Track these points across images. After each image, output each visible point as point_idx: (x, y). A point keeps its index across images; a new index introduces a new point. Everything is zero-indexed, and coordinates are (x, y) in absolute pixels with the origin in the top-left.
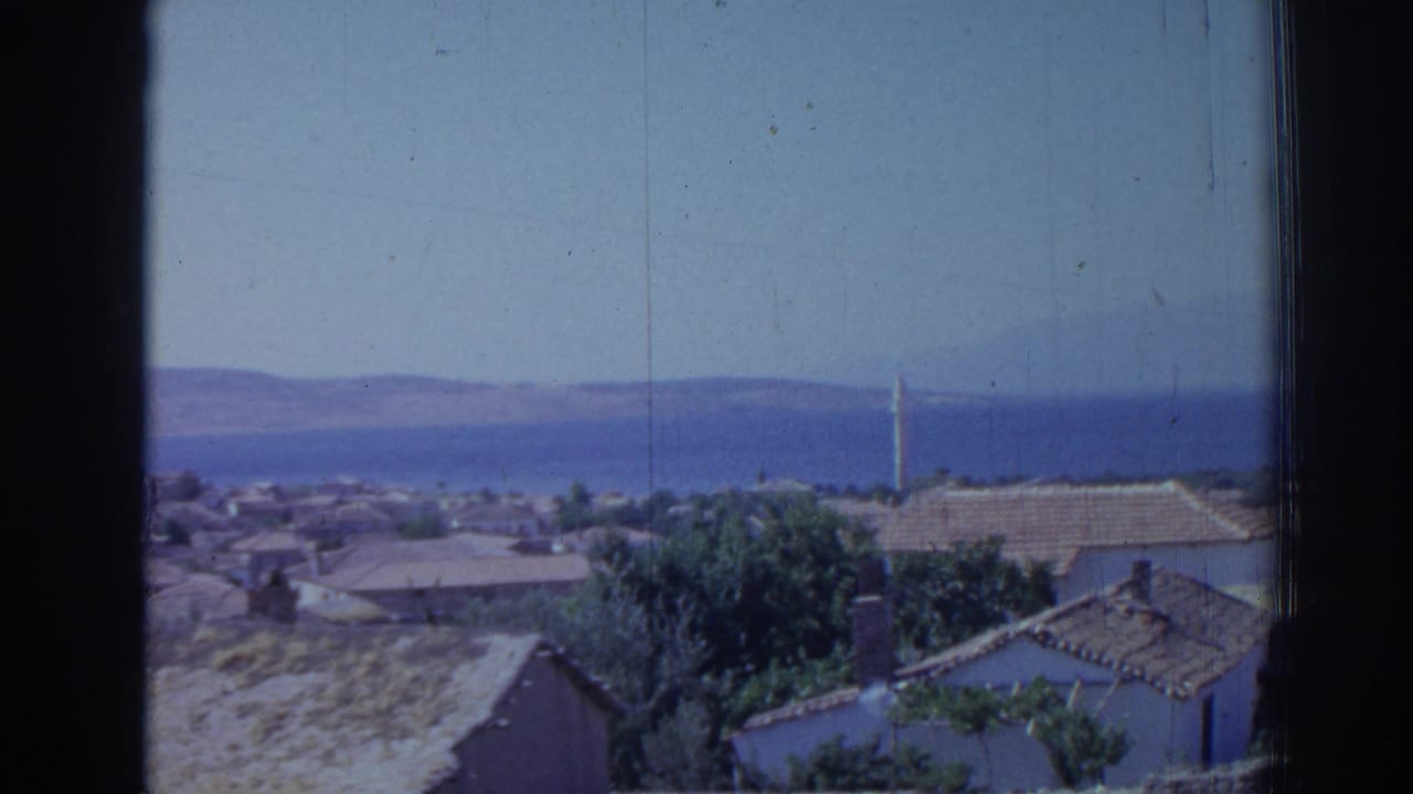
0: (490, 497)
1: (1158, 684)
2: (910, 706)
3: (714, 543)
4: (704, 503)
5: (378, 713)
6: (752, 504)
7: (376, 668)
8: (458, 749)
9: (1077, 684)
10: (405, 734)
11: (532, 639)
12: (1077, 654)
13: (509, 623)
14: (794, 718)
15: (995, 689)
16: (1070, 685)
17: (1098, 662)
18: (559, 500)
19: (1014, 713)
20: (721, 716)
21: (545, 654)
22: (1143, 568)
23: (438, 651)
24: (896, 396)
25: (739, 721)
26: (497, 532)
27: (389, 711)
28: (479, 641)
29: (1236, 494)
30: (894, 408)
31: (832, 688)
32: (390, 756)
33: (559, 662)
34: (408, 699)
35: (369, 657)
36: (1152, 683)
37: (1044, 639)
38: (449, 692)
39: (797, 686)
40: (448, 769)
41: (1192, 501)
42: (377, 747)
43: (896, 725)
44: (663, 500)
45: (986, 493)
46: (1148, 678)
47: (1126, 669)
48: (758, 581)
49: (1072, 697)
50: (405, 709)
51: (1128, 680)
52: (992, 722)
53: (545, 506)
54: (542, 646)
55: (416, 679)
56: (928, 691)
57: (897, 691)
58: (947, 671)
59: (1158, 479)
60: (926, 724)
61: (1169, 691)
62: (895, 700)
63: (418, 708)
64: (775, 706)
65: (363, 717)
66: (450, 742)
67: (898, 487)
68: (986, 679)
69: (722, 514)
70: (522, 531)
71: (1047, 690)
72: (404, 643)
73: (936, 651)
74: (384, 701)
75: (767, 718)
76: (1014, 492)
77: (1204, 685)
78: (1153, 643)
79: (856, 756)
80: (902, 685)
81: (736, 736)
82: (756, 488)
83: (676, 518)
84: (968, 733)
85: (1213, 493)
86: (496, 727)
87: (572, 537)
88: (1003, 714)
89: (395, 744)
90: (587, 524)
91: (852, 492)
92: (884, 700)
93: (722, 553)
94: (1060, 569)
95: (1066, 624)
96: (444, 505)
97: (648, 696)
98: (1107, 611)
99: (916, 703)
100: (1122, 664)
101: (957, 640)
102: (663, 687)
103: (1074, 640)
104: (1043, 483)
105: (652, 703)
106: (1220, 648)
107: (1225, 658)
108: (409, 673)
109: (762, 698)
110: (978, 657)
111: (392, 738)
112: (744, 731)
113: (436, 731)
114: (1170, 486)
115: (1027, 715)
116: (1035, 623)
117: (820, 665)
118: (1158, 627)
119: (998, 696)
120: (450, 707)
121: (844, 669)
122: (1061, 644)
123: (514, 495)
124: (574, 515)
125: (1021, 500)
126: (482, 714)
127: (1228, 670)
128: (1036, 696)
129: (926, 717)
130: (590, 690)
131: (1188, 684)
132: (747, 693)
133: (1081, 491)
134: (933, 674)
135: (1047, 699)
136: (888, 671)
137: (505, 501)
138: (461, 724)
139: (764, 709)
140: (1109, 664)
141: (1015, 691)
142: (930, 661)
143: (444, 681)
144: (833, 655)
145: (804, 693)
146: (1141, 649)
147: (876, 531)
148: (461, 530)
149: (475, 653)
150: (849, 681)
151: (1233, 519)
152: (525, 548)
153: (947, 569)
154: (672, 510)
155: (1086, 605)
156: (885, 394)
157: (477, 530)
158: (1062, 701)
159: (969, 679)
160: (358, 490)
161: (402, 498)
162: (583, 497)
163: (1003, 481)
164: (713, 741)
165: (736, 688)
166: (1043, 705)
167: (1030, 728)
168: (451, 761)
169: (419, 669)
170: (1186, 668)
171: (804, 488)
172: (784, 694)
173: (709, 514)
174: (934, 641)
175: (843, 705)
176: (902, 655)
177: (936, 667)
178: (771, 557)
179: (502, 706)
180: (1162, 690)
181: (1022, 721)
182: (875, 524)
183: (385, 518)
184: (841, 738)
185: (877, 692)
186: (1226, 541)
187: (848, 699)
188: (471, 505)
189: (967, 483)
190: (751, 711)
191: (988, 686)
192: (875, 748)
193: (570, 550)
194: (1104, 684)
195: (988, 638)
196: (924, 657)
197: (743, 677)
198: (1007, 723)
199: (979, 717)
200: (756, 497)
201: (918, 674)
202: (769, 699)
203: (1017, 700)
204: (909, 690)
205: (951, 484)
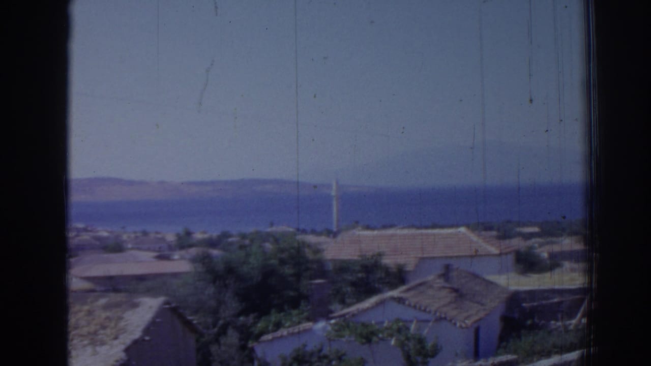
0: (145, 233)
1: (453, 321)
2: (336, 331)
3: (248, 255)
4: (244, 236)
5: (89, 333)
6: (267, 237)
7: (90, 313)
8: (127, 350)
9: (415, 322)
10: (103, 343)
11: (161, 299)
12: (415, 307)
13: (151, 292)
14: (282, 337)
15: (377, 323)
16: (411, 321)
17: (425, 311)
18: (178, 235)
19: (385, 335)
20: (247, 335)
21: (167, 306)
22: (448, 268)
23: (118, 305)
24: (334, 187)
25: (257, 337)
26: (149, 250)
27: (95, 333)
28: (136, 300)
29: (494, 233)
30: (333, 193)
31: (299, 323)
32: (95, 353)
33: (174, 310)
34: (104, 327)
35: (86, 308)
36: (451, 321)
37: (400, 300)
38: (122, 324)
39: (283, 322)
40: (122, 359)
41: (473, 237)
42: (89, 350)
43: (330, 340)
44: (226, 235)
45: (376, 232)
46: (448, 318)
47: (438, 314)
48: (268, 273)
49: (413, 327)
50: (102, 332)
51: (440, 319)
52: (375, 339)
53: (171, 238)
54: (167, 303)
55: (108, 318)
56: (345, 324)
57: (331, 324)
58: (354, 315)
59: (458, 226)
60: (344, 339)
61: (458, 324)
62: (329, 328)
63: (108, 331)
64: (274, 331)
65: (82, 336)
66: (123, 347)
67: (335, 230)
68: (373, 319)
69: (252, 241)
70: (160, 250)
71: (401, 324)
72: (103, 301)
73: (349, 305)
74: (92, 328)
75: (269, 337)
76: (390, 232)
77: (476, 322)
78: (450, 303)
79: (312, 354)
80: (333, 321)
81: (255, 344)
82: (269, 230)
83: (231, 244)
84: (363, 344)
85: (483, 233)
86: (144, 340)
87: (183, 252)
88: (381, 335)
89: (98, 349)
90: (191, 246)
91: (314, 232)
92: (324, 329)
93: (252, 260)
94: (410, 268)
95: (412, 293)
96: (125, 237)
97: (214, 326)
98: (431, 287)
99: (339, 330)
100: (436, 312)
101: (359, 300)
102: (221, 322)
103: (413, 301)
104: (404, 228)
105: (216, 330)
106: (482, 305)
107: (484, 310)
108: (104, 315)
109: (267, 327)
110: (368, 309)
111: (97, 345)
112: (259, 342)
113: (116, 342)
114: (463, 229)
115: (392, 336)
116: (395, 293)
117: (295, 312)
118: (454, 295)
119: (377, 327)
120: (124, 330)
121: (306, 314)
122: (407, 302)
123: (157, 233)
124: (184, 242)
125: (392, 236)
126: (137, 335)
127: (487, 315)
128: (395, 327)
129: (343, 336)
130: (188, 324)
131: (467, 321)
132: (261, 325)
133: (419, 231)
134: (347, 316)
135: (401, 329)
136: (327, 315)
137: (152, 236)
138: (127, 339)
139: (268, 332)
140: (430, 312)
141: (385, 325)
142: (346, 311)
143: (120, 318)
144: (301, 307)
145: (287, 325)
146: (444, 306)
147: (323, 250)
148: (132, 249)
149: (135, 306)
150: (308, 319)
151: (492, 245)
152: (161, 257)
153: (357, 268)
154: (230, 240)
155: (421, 284)
156: (329, 186)
157: (139, 249)
158: (408, 329)
159: (363, 319)
160: (85, 230)
161: (105, 234)
162: (189, 234)
163: (385, 227)
164: (243, 347)
165: (255, 323)
166: (399, 331)
167: (393, 342)
168: (123, 355)
169: (108, 314)
170: (465, 314)
171: (291, 230)
172: (278, 326)
173: (247, 242)
174: (348, 301)
175: (306, 331)
176: (333, 307)
177: (348, 313)
178: (274, 262)
179: (147, 331)
180: (455, 324)
181: (389, 338)
182: (324, 247)
183: (98, 243)
184: (305, 346)
185: (321, 325)
186: (489, 255)
187: (307, 328)
188: (137, 237)
189: (368, 228)
190: (262, 333)
191: (373, 322)
192: (320, 350)
193: (182, 258)
194: (427, 321)
195: (373, 300)
196: (342, 309)
197: (259, 318)
198: (382, 339)
199: (368, 336)
200: (269, 235)
201: (341, 316)
202: (270, 328)
203: (387, 329)
204: (335, 324)
205: (360, 228)
